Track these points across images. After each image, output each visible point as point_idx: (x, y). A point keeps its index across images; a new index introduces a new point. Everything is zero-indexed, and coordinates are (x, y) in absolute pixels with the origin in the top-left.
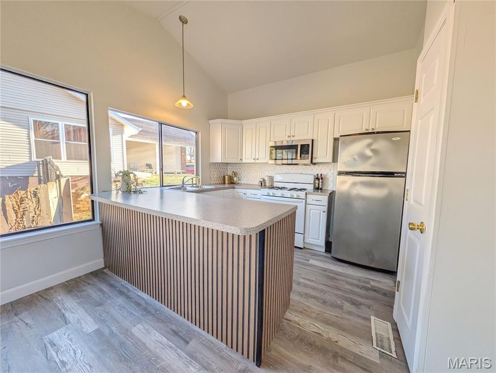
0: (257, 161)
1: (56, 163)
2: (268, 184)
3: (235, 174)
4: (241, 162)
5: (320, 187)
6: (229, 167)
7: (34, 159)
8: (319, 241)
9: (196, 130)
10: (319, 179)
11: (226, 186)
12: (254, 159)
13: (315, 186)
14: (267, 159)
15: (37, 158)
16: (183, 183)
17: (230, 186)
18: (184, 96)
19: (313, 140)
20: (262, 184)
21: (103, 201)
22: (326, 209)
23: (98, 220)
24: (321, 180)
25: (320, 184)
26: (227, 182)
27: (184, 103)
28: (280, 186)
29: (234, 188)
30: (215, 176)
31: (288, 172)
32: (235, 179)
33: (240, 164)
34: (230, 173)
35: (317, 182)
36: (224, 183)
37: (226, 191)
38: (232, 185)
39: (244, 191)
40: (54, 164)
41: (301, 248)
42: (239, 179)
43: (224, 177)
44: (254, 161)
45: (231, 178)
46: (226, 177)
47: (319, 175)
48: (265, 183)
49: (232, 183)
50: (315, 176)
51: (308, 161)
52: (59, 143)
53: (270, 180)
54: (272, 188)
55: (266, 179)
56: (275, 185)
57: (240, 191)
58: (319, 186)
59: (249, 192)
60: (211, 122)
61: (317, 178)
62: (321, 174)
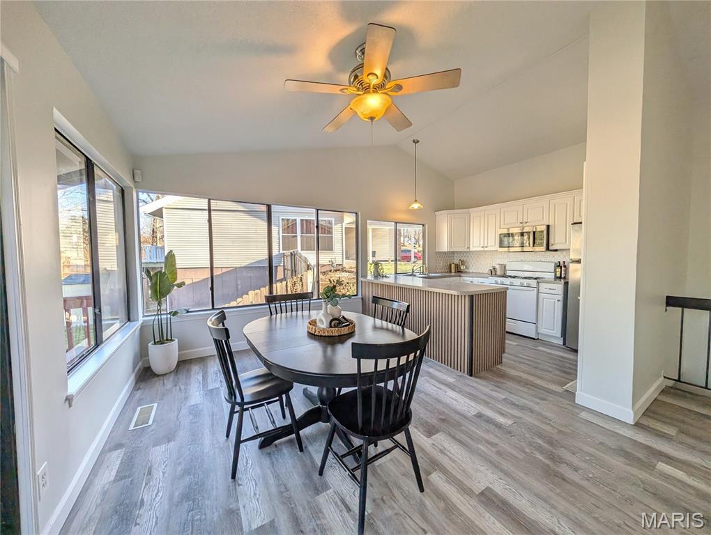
0: (486, 249)
1: (303, 254)
2: (499, 273)
3: (463, 262)
4: (468, 250)
5: (563, 276)
6: (456, 255)
7: (281, 251)
8: (555, 331)
9: (423, 223)
10: (561, 267)
11: (453, 274)
12: (483, 247)
13: (556, 274)
14: (497, 247)
15: (283, 250)
16: (413, 271)
17: (457, 274)
18: (416, 201)
19: (548, 227)
20: (493, 272)
21: (363, 279)
22: (561, 298)
23: (360, 296)
24: (563, 268)
25: (563, 272)
26: (453, 271)
27: (416, 206)
28: (513, 275)
29: (460, 276)
30: (442, 264)
31: (524, 259)
32: (462, 267)
33: (468, 253)
34: (456, 261)
35: (558, 270)
36: (451, 272)
37: (452, 279)
38: (459, 274)
39: (471, 279)
40: (301, 256)
41: (534, 339)
42: (467, 268)
43: (450, 265)
44: (482, 249)
45: (457, 266)
46: (453, 266)
47: (562, 263)
48: (496, 271)
49: (458, 272)
50: (556, 264)
51: (543, 248)
52: (296, 236)
53: (501, 269)
54: (504, 276)
55: (497, 267)
56: (508, 273)
57: (467, 279)
58: (561, 275)
59: (476, 280)
60: (436, 213)
61: (559, 266)
62: (564, 262)
